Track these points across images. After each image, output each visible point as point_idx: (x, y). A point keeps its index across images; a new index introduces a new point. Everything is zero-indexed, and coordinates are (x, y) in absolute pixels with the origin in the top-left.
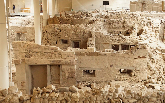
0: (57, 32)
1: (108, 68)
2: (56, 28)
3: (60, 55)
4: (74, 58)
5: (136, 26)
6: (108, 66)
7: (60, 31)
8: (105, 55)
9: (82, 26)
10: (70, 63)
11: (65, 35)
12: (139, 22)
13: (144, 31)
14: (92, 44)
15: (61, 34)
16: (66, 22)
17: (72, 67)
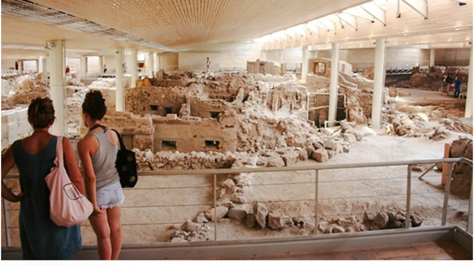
0: (144, 96)
1: (191, 139)
2: (143, 91)
3: (134, 122)
4: (150, 127)
5: (242, 91)
6: (191, 136)
7: (149, 95)
8: (188, 124)
9: (175, 90)
10: (145, 132)
11: (155, 100)
12: (246, 86)
13: (249, 97)
14: (186, 112)
15: (149, 98)
16: (159, 84)
17: (148, 137)
